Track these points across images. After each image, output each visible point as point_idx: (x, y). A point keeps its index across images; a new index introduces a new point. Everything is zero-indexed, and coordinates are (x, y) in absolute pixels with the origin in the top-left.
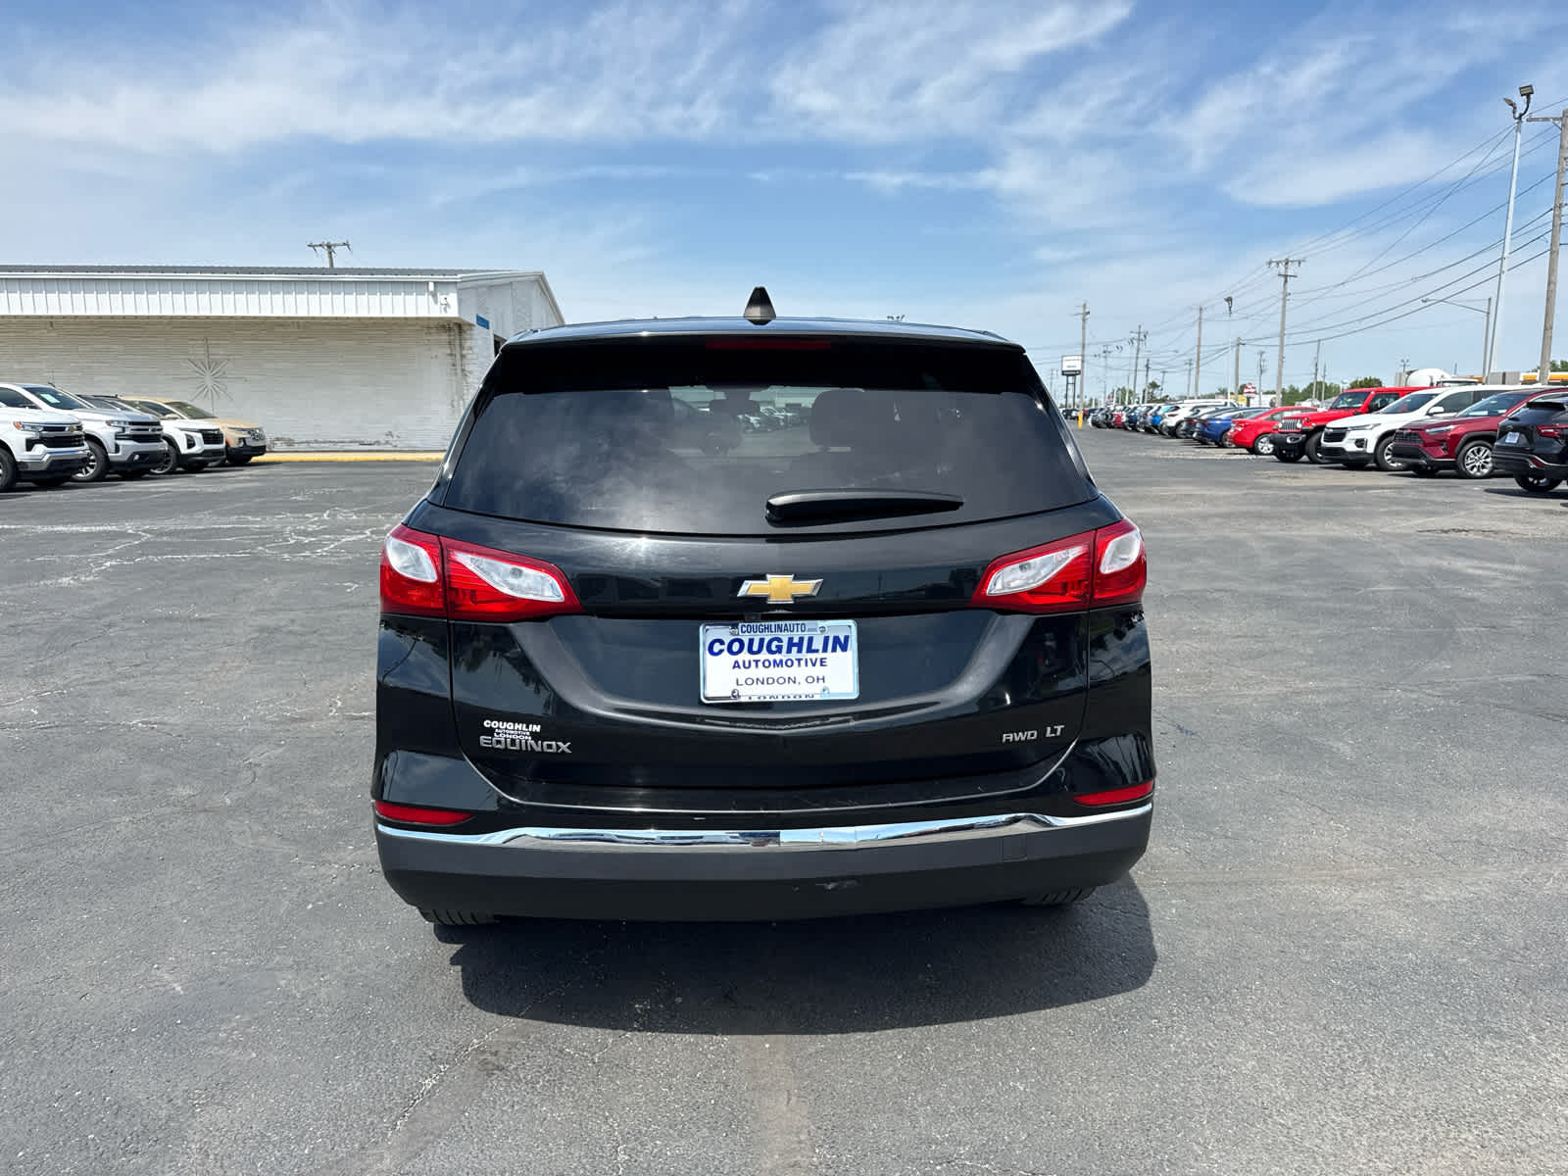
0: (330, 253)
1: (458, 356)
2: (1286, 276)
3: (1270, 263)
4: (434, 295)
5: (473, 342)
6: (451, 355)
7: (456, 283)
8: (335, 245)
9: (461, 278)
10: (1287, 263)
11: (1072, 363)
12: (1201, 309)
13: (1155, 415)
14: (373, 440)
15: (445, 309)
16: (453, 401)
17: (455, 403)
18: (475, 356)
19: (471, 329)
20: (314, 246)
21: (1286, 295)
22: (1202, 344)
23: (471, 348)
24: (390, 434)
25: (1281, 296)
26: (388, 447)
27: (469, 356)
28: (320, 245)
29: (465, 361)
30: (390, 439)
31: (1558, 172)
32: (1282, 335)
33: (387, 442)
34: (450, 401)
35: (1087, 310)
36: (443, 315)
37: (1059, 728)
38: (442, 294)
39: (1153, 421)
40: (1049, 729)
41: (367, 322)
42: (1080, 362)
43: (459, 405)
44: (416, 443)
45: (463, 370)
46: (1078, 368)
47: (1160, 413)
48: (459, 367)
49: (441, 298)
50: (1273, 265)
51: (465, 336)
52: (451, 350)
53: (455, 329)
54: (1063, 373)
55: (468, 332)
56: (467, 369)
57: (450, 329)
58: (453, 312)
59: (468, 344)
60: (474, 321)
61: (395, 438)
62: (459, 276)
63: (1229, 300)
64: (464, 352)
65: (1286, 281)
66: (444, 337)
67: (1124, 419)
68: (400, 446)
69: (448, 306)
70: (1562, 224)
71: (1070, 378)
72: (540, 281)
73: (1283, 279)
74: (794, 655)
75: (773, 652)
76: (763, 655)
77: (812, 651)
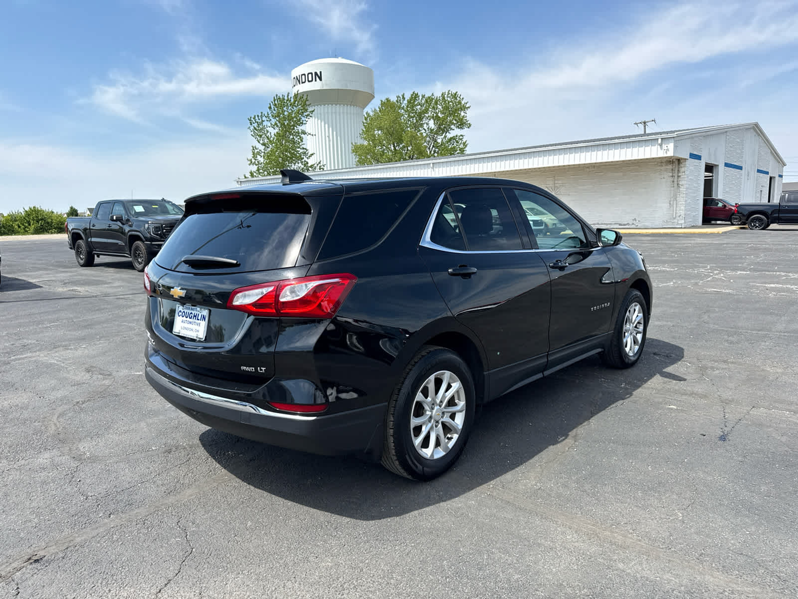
0: (645, 126)
1: (676, 177)
4: (661, 145)
5: (686, 168)
6: (672, 176)
7: (674, 137)
8: (648, 122)
9: (677, 134)
14: (626, 223)
15: (666, 152)
16: (670, 201)
17: (671, 202)
18: (686, 176)
19: (685, 161)
20: (637, 124)
23: (684, 172)
24: (635, 220)
26: (633, 226)
27: (682, 177)
28: (641, 123)
29: (680, 179)
30: (634, 222)
33: (633, 224)
34: (668, 202)
36: (665, 155)
37: (263, 369)
38: (665, 144)
40: (259, 368)
41: (628, 162)
43: (673, 203)
44: (648, 224)
45: (678, 184)
48: (676, 183)
49: (664, 147)
51: (681, 165)
52: (673, 174)
53: (676, 162)
55: (684, 163)
56: (680, 183)
57: (673, 162)
58: (670, 154)
59: (682, 170)
60: (687, 157)
61: (637, 222)
62: (676, 133)
64: (680, 174)
66: (670, 167)
68: (640, 225)
69: (669, 150)
72: (756, 129)
74: (194, 320)
75: (190, 318)
76: (188, 319)
77: (198, 319)
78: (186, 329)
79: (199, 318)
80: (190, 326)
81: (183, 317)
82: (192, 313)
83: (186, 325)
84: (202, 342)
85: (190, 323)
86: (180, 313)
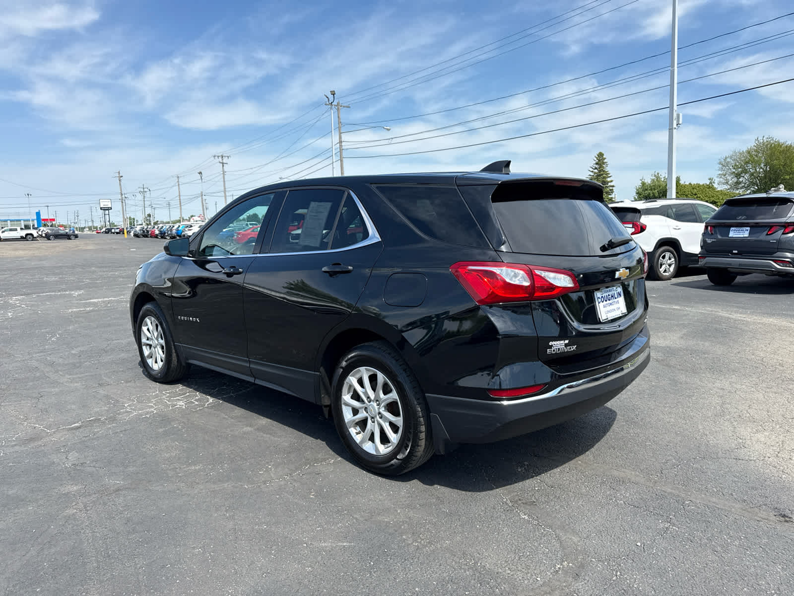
2: (223, 163)
3: (215, 156)
10: (222, 157)
11: (106, 203)
12: (178, 177)
13: (177, 230)
21: (224, 172)
22: (181, 195)
25: (222, 172)
31: (339, 127)
32: (225, 191)
35: (121, 175)
39: (177, 233)
42: (110, 203)
46: (110, 206)
47: (180, 228)
50: (216, 157)
54: (101, 208)
63: (200, 173)
65: (223, 166)
67: (157, 232)
70: (343, 149)
71: (107, 211)
73: (222, 164)
74: (613, 300)
75: (609, 300)
76: (608, 302)
77: (616, 298)
78: (609, 312)
79: (616, 296)
80: (612, 307)
81: (603, 302)
82: (609, 295)
83: (609, 308)
84: (626, 315)
85: (611, 304)
86: (599, 300)
